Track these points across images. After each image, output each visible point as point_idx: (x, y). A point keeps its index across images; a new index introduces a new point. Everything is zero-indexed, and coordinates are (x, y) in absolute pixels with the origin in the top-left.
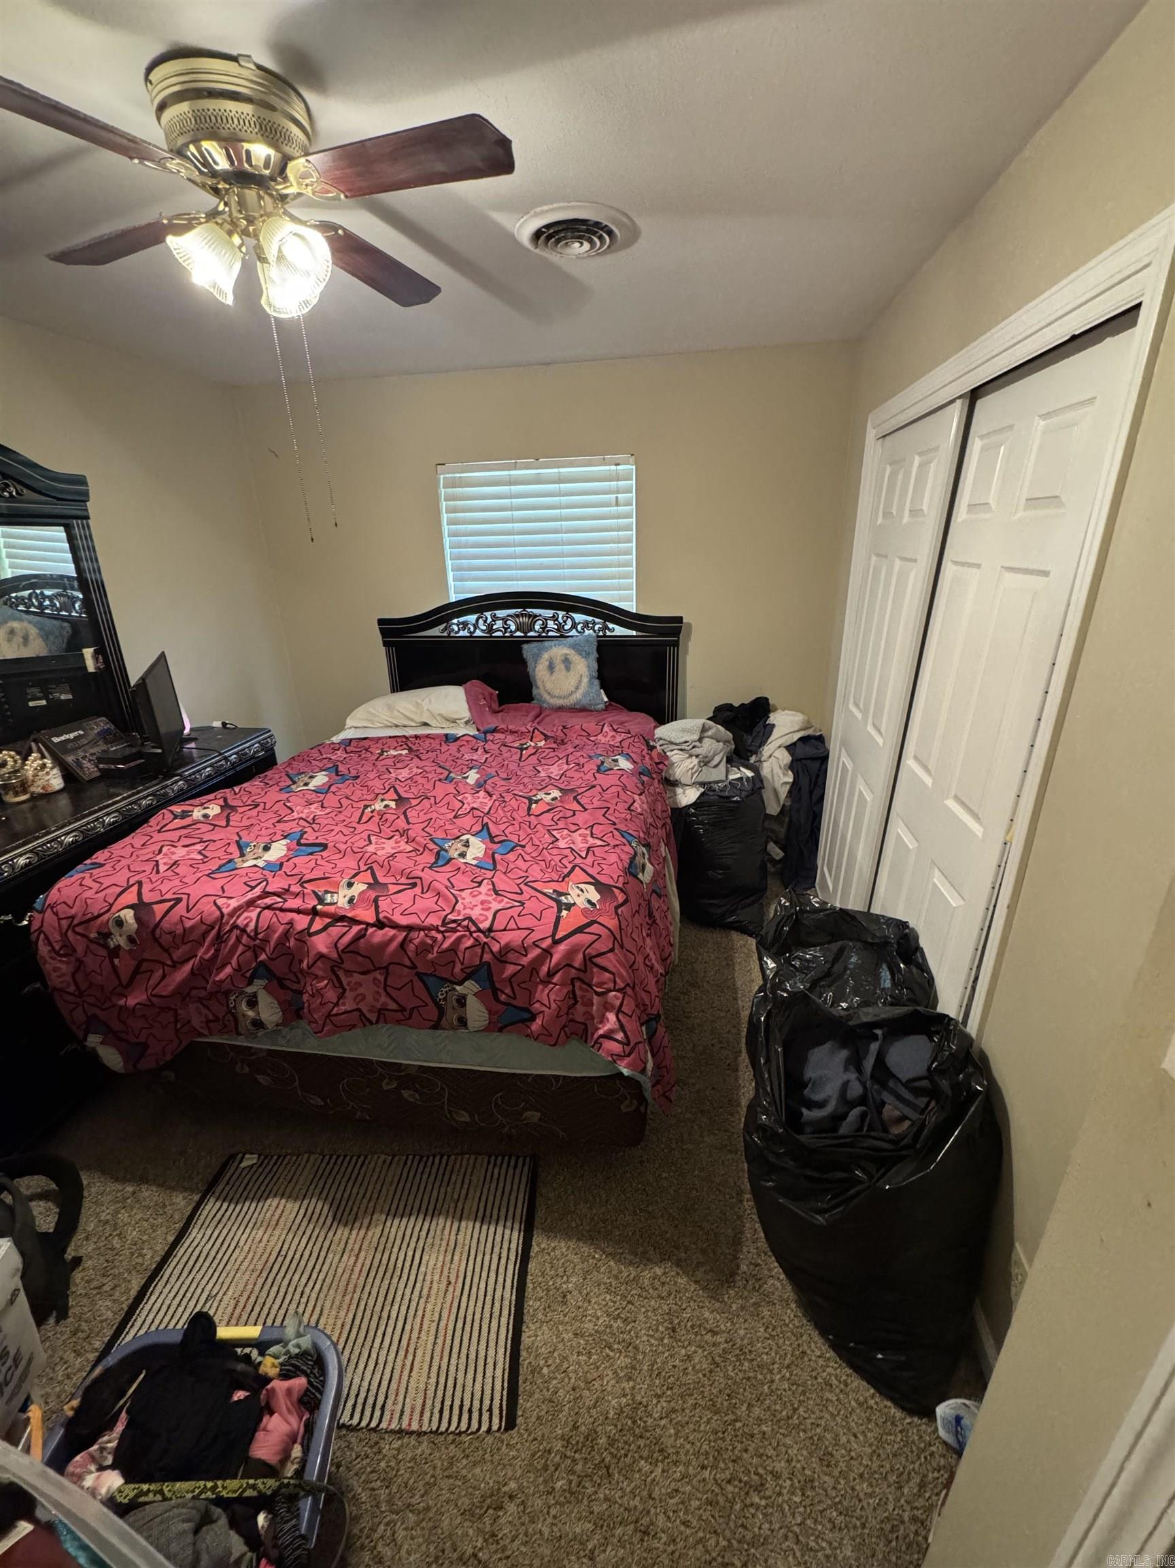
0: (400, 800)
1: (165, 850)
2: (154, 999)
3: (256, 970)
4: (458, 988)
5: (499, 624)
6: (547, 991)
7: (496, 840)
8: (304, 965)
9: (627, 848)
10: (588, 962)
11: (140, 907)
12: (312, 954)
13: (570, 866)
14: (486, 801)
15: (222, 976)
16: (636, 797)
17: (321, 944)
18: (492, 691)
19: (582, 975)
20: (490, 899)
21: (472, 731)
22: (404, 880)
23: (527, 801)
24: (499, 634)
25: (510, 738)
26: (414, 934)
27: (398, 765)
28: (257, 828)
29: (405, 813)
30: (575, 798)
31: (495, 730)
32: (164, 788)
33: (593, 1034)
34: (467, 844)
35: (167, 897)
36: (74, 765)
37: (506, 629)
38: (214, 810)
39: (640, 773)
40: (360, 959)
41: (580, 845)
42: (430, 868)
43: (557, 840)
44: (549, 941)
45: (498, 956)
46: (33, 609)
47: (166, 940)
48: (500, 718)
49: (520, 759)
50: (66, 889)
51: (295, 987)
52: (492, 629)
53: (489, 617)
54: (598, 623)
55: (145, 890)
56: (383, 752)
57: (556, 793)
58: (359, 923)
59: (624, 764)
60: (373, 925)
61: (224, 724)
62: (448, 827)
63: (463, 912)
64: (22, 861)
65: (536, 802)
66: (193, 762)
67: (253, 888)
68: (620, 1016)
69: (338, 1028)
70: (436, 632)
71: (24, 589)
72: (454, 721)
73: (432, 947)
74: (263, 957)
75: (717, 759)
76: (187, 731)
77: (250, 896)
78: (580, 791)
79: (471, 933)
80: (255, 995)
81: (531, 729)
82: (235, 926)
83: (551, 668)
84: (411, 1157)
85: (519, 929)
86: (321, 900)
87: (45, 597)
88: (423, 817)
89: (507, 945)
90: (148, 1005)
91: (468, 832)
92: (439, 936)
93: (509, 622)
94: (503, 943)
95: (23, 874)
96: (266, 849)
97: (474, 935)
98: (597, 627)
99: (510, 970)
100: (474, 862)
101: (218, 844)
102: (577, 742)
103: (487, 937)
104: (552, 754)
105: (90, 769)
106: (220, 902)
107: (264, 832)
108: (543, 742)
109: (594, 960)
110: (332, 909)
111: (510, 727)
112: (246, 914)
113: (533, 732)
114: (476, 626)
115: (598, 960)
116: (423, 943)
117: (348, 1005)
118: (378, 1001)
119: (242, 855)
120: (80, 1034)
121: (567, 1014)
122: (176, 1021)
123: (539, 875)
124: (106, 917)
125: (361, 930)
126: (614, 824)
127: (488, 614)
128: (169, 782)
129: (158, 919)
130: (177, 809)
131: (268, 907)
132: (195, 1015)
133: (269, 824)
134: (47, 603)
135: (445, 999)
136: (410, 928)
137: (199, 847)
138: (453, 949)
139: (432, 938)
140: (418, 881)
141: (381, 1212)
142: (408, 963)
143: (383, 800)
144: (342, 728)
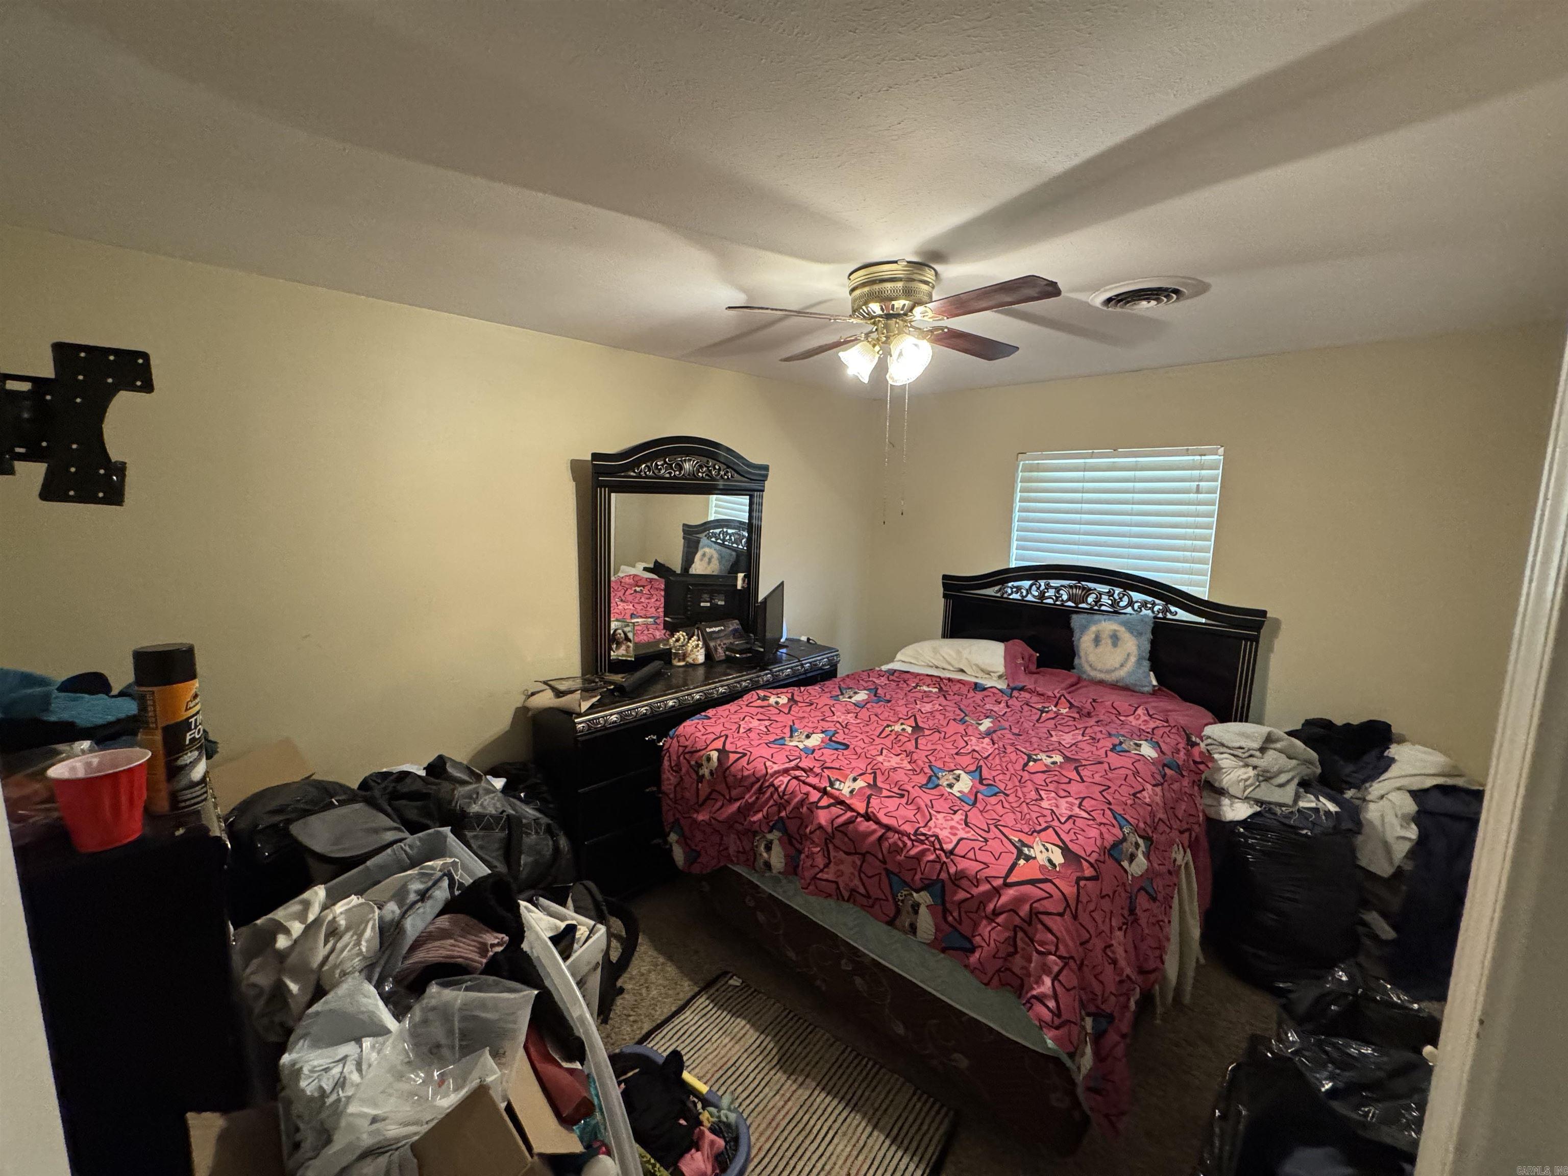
0: (917, 728)
1: (747, 719)
2: (713, 821)
3: (777, 821)
4: (915, 894)
5: (1051, 592)
6: (989, 928)
7: (984, 782)
8: (808, 830)
9: (1116, 831)
10: (1034, 917)
11: (722, 752)
12: (815, 822)
13: (1044, 825)
14: (988, 747)
15: (755, 818)
16: (1149, 787)
17: (823, 817)
18: (1033, 653)
19: (1025, 926)
20: (959, 827)
21: (1002, 685)
22: (896, 790)
23: (1026, 757)
24: (1050, 601)
25: (1035, 699)
26: (890, 834)
27: (925, 700)
28: (807, 720)
29: (916, 740)
30: (1076, 768)
31: (1022, 689)
32: (758, 677)
33: (1027, 993)
34: (957, 779)
35: (739, 750)
36: (713, 650)
37: (1057, 598)
38: (783, 700)
39: (1165, 765)
40: (846, 839)
41: (1063, 809)
42: (920, 787)
43: (1042, 799)
44: (1000, 881)
45: (953, 878)
46: (719, 541)
47: (730, 779)
48: (1033, 680)
49: (1037, 721)
50: (688, 727)
51: (798, 846)
52: (1043, 596)
53: (1043, 584)
54: (1159, 605)
55: (728, 742)
56: (917, 685)
57: (1058, 759)
58: (853, 810)
59: (1148, 751)
60: (862, 816)
61: (809, 639)
62: (947, 759)
63: (933, 830)
64: (671, 703)
65: (1035, 761)
66: (781, 662)
67: (791, 761)
68: (1056, 983)
69: (820, 892)
70: (991, 591)
71: (717, 528)
72: (988, 673)
73: (902, 850)
74: (783, 814)
75: (1283, 778)
76: (783, 640)
77: (787, 765)
78: (1084, 762)
79: (935, 849)
80: (771, 842)
81: (1058, 695)
82: (772, 785)
83: (1097, 640)
84: (849, 1049)
85: (976, 860)
86: (832, 785)
87: (727, 533)
88: (930, 747)
89: (962, 871)
90: (709, 824)
91: (963, 769)
92: (909, 843)
93: (1061, 592)
94: (959, 868)
95: (669, 712)
96: (808, 737)
97: (938, 852)
98: (1156, 608)
99: (961, 895)
100: (958, 795)
101: (779, 725)
102: (1102, 717)
103: (947, 858)
104: (1070, 723)
105: (721, 654)
106: (768, 764)
107: (810, 725)
108: (1067, 710)
109: (1040, 916)
110: (836, 793)
111: (1038, 689)
112: (781, 778)
113: (1060, 698)
114: (1029, 591)
115: (1044, 918)
116: (895, 843)
117: (829, 875)
118: (852, 881)
119: (791, 736)
120: (667, 830)
121: (1005, 959)
122: (720, 844)
123: (1011, 823)
124: (703, 752)
125: (852, 817)
126: (1110, 803)
127: (1042, 583)
128: (762, 673)
129: (730, 763)
130: (762, 693)
131: (796, 778)
132: (733, 844)
133: (815, 720)
134: (728, 538)
135: (902, 901)
136: (888, 828)
137: (767, 723)
138: (918, 858)
139: (903, 842)
140: (906, 794)
141: (813, 1079)
142: (880, 856)
143: (902, 724)
144: (892, 660)
